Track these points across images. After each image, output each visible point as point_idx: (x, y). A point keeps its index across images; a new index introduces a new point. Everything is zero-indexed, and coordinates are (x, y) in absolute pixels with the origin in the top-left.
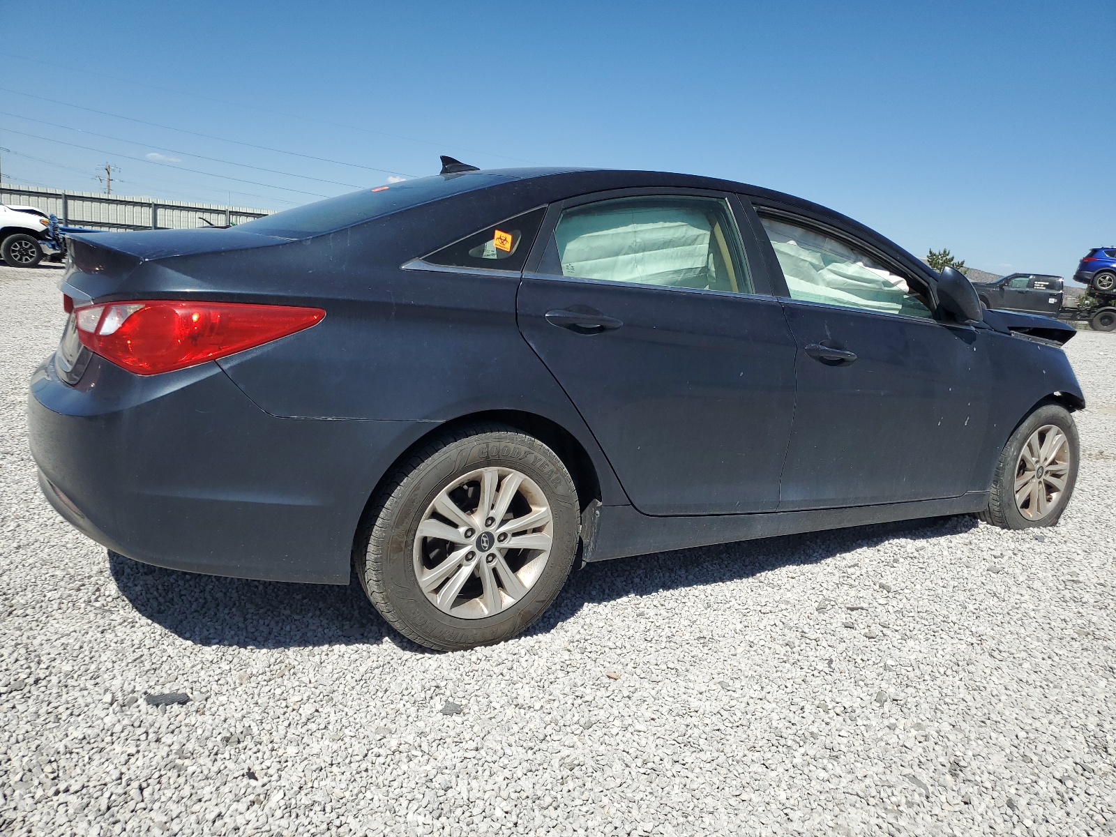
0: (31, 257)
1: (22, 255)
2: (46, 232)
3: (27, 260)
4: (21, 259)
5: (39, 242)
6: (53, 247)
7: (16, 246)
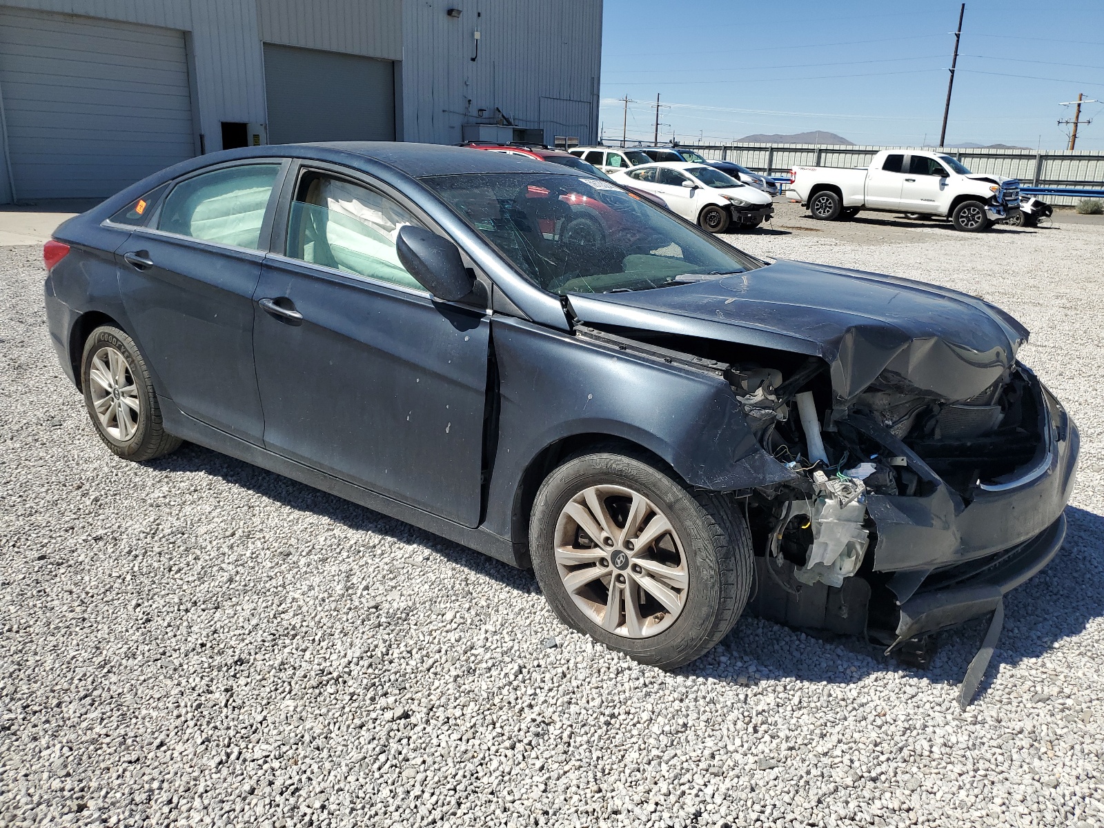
0: (976, 222)
1: (969, 221)
2: (994, 197)
3: (972, 225)
4: (967, 225)
5: (986, 207)
6: (999, 212)
7: (965, 213)
